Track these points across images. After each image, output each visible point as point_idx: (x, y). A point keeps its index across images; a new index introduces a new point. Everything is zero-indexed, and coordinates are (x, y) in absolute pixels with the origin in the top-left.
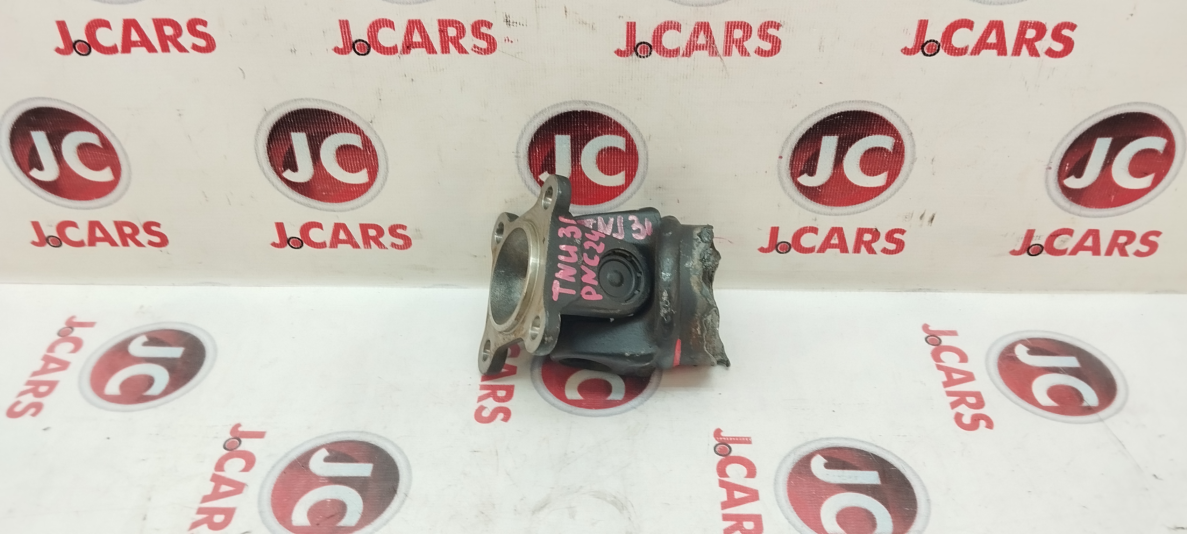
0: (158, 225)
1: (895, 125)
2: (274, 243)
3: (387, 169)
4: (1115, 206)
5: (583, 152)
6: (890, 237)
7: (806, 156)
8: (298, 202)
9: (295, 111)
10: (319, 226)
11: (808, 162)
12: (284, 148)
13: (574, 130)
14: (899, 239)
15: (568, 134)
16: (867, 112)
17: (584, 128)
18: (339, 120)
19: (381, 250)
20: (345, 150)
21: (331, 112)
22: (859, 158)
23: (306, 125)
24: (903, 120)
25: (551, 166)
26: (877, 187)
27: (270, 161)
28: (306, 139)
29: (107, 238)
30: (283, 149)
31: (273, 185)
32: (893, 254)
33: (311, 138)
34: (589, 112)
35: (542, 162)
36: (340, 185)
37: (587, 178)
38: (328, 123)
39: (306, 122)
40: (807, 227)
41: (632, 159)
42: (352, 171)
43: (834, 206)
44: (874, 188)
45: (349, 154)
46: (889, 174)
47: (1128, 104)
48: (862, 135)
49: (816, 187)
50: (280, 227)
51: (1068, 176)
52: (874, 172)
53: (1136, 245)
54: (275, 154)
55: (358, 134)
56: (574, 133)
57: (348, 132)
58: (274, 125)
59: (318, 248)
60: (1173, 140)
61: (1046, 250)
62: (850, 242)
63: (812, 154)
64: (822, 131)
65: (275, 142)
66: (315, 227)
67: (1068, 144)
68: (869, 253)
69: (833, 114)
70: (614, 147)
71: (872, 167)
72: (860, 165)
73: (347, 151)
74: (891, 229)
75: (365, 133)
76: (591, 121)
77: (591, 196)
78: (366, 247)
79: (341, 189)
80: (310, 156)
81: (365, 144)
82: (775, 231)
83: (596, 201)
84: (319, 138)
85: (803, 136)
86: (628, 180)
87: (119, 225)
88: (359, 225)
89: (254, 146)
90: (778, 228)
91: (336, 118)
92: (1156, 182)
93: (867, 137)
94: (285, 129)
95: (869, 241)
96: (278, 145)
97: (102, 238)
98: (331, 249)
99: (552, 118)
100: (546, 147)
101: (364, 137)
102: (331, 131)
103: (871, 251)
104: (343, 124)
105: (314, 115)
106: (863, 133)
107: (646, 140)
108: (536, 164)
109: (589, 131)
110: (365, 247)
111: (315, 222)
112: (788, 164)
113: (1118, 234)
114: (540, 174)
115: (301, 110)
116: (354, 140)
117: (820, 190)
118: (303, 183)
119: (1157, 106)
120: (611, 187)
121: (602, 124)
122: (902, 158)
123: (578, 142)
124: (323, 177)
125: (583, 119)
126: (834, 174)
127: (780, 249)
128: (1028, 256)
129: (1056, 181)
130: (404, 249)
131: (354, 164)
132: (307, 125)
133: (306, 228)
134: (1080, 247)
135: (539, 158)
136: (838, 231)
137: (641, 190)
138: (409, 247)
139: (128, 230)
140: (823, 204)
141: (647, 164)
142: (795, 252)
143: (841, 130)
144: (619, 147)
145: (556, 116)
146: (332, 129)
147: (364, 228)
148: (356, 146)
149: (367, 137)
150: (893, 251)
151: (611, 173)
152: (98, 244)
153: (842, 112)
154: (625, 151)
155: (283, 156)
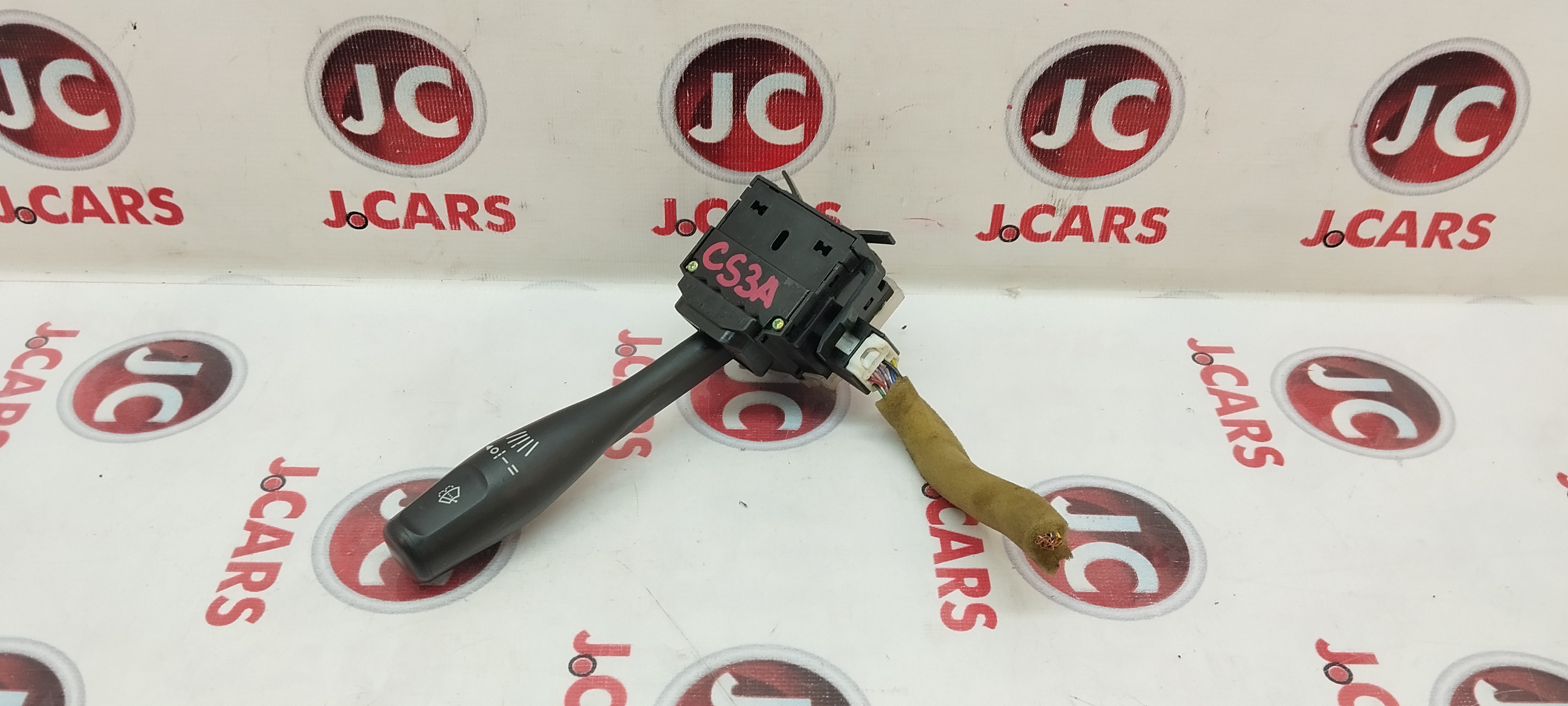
0: (169, 193)
1: (1160, 66)
2: (328, 219)
3: (485, 117)
4: (1437, 180)
5: (749, 97)
6: (1148, 219)
7: (1043, 106)
8: (362, 163)
9: (360, 33)
10: (390, 197)
11: (1045, 115)
12: (345, 85)
13: (738, 66)
14: (1159, 222)
15: (730, 72)
16: (1124, 47)
17: (751, 64)
18: (421, 48)
19: (473, 231)
20: (428, 89)
21: (411, 36)
22: (1112, 111)
23: (375, 54)
24: (1171, 59)
25: (706, 117)
26: (1134, 150)
27: (326, 104)
28: (375, 74)
29: (99, 211)
30: (343, 86)
31: (329, 139)
32: (1150, 243)
33: (382, 71)
34: (759, 40)
35: (694, 111)
36: (421, 138)
37: (754, 134)
38: (406, 51)
39: (376, 50)
40: (1041, 205)
41: (814, 106)
42: (437, 119)
43: (1078, 176)
44: (1129, 151)
45: (434, 96)
46: (1149, 134)
47: (1458, 40)
48: (1117, 79)
49: (1055, 150)
50: (337, 198)
51: (1379, 138)
52: (1131, 129)
53: (1463, 234)
54: (332, 94)
55: (445, 67)
56: (738, 70)
57: (433, 65)
58: (332, 53)
59: (387, 228)
60: (1514, 91)
61: (1347, 240)
62: (1097, 227)
63: (1052, 103)
64: (1065, 72)
65: (333, 78)
66: (385, 199)
67: (1379, 92)
68: (1121, 242)
69: (1080, 48)
70: (791, 90)
71: (1128, 123)
72: (1113, 120)
73: (431, 90)
74: (1149, 208)
75: (456, 66)
76: (761, 52)
77: (757, 159)
78: (453, 226)
79: (421, 145)
80: (380, 98)
81: (456, 82)
82: (999, 211)
83: (765, 166)
84: (393, 72)
85: (1040, 78)
86: (808, 137)
87: (116, 193)
88: (444, 197)
89: (305, 82)
90: (1003, 206)
91: (416, 44)
92: (1490, 149)
93: (1123, 82)
94: (347, 59)
95: (1121, 224)
96: (337, 82)
97: (92, 210)
98: (406, 230)
99: (709, 48)
100: (700, 89)
101: (454, 72)
102: (409, 62)
103: (1123, 239)
104: (426, 52)
105: (387, 40)
106: (1118, 77)
107: (833, 80)
108: (686, 114)
109: (758, 66)
110: (452, 228)
111: (384, 192)
112: (1020, 117)
113: (1439, 217)
114: (690, 129)
115: (369, 31)
116: (441, 76)
117: (1060, 155)
118: (369, 136)
119: (1494, 44)
120: (785, 146)
121: (775, 58)
122: (1167, 110)
123: (742, 81)
124: (397, 128)
125: (751, 51)
126: (1078, 132)
127: (1005, 234)
128: (1324, 246)
129: (1363, 144)
130: (505, 231)
131: (440, 111)
132: (377, 53)
133: (373, 199)
134: (1390, 236)
135: (690, 105)
136: (1081, 211)
137: (825, 150)
138: (512, 228)
139: (127, 200)
140: (1063, 174)
141: (834, 114)
142: (1024, 239)
143: (1090, 72)
144: (797, 90)
145: (714, 46)
146: (411, 60)
147: (452, 200)
148: (444, 85)
149: (458, 72)
150: (1151, 238)
151: (785, 126)
152: (86, 219)
153: (1091, 47)
154: (805, 95)
155: (343, 96)
